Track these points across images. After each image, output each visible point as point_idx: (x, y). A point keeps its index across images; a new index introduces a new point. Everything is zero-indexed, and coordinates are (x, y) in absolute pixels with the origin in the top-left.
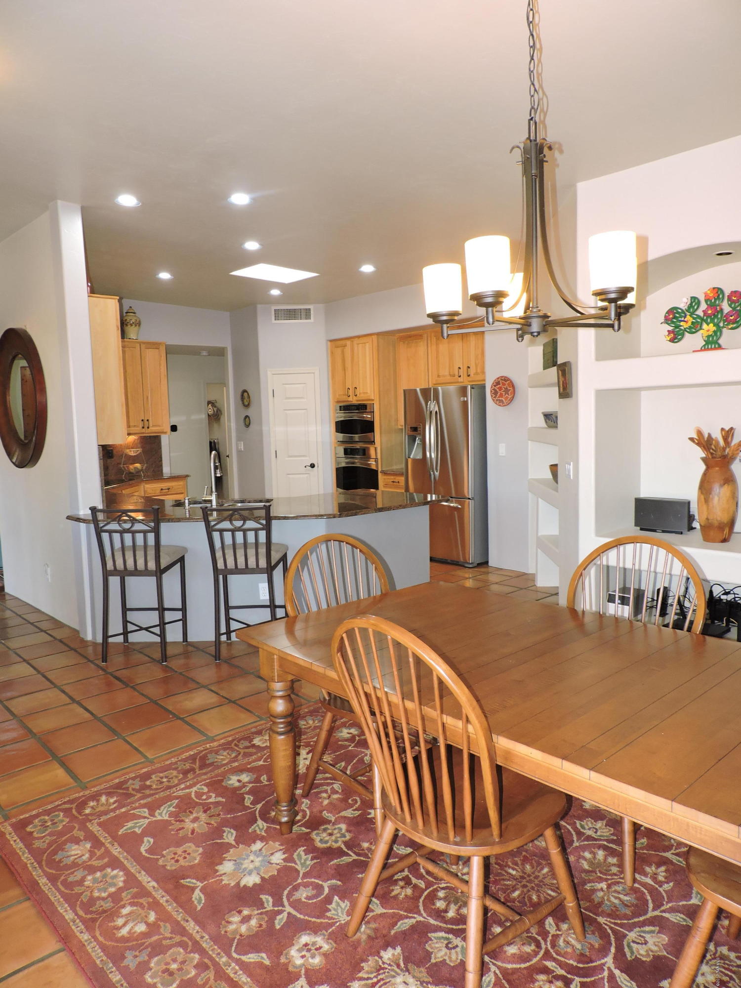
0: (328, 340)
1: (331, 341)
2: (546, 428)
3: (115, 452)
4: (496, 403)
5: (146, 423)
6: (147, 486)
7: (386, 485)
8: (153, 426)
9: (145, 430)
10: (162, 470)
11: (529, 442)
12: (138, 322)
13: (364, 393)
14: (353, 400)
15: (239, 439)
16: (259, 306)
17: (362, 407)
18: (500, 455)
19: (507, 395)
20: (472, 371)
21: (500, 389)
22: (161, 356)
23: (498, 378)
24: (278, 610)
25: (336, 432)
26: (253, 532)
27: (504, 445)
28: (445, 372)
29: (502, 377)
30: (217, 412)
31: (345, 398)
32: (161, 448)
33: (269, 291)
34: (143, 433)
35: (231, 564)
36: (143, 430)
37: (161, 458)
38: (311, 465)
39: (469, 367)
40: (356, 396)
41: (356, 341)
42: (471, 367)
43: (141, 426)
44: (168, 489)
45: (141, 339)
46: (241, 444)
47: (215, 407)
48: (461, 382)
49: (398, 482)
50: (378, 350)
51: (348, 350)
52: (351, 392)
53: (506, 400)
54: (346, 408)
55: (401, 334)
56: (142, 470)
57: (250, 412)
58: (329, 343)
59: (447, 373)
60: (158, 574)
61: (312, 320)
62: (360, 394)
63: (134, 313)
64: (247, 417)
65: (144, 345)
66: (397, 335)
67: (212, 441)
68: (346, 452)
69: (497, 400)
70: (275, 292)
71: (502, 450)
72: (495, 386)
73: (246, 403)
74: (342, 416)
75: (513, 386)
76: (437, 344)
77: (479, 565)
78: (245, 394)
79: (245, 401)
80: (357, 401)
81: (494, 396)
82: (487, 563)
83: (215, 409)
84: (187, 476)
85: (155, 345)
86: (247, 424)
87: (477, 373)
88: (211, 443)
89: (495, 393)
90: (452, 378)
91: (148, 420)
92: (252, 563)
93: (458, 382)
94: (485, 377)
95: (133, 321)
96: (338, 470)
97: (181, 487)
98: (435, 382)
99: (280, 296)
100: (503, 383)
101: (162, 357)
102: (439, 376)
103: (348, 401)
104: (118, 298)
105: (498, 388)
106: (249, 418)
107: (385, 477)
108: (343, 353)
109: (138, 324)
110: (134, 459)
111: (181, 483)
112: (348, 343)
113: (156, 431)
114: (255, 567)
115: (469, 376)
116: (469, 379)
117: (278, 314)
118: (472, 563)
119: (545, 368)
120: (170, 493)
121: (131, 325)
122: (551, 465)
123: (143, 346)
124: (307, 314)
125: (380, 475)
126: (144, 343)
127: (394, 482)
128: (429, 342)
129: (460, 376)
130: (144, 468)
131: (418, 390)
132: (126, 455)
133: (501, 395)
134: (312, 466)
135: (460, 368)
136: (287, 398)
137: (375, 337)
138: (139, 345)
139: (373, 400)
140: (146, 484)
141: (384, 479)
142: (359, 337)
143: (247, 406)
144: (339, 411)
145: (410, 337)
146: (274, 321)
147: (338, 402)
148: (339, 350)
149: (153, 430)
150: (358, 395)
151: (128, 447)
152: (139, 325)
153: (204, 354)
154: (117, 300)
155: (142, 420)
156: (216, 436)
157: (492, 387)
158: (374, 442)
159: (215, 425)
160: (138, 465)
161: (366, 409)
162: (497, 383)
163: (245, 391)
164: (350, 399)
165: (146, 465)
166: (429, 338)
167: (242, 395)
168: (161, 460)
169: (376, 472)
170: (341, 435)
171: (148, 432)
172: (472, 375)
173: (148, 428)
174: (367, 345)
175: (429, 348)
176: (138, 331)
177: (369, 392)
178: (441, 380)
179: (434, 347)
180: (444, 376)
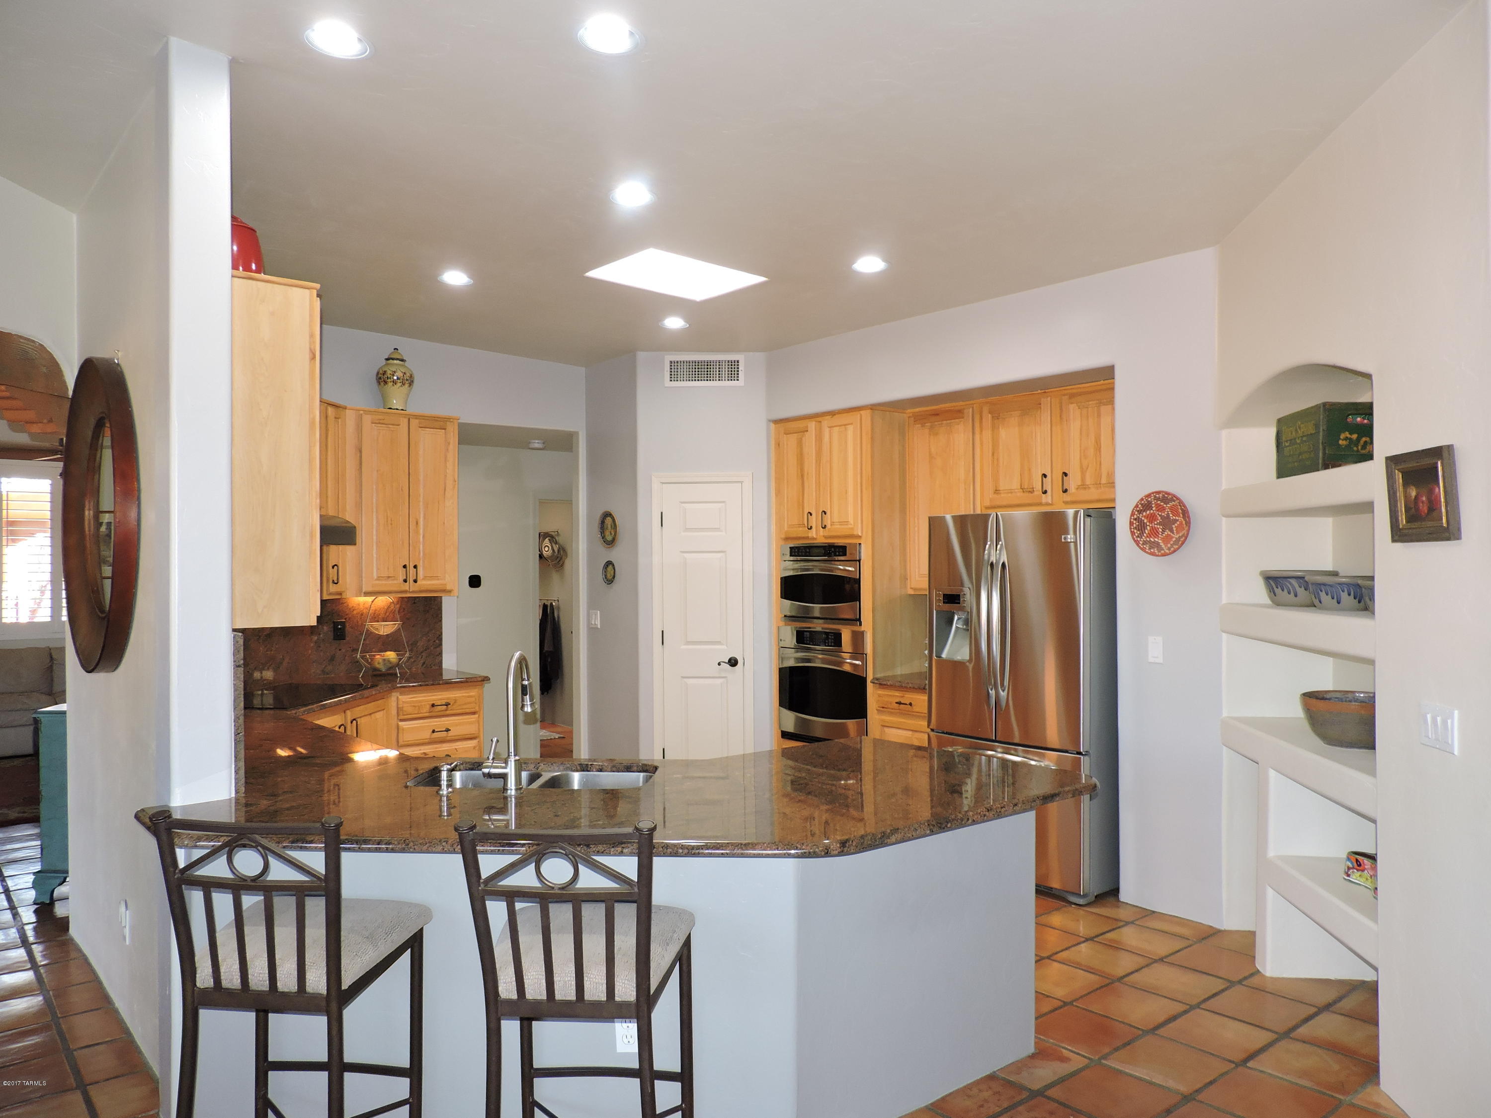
0: (770, 421)
1: (776, 422)
2: (1271, 607)
3: (348, 628)
4: (1143, 550)
5: (412, 571)
6: (404, 698)
7: (883, 709)
8: (425, 578)
9: (410, 587)
10: (441, 663)
11: (1224, 635)
12: (407, 376)
13: (841, 523)
14: (818, 536)
15: (593, 604)
16: (641, 356)
17: (834, 551)
18: (1151, 660)
19: (1167, 532)
20: (1072, 483)
21: (1152, 518)
22: (449, 444)
23: (1149, 496)
24: (660, 1086)
25: (782, 597)
26: (601, 908)
27: (1160, 639)
28: (1010, 482)
29: (1158, 493)
30: (559, 551)
31: (801, 532)
32: (441, 621)
33: (662, 319)
34: (405, 592)
35: (535, 989)
36: (406, 587)
37: (441, 640)
38: (730, 660)
39: (1065, 474)
40: (824, 527)
41: (826, 422)
42: (1070, 475)
43: (402, 578)
44: (447, 704)
45: (410, 410)
46: (596, 615)
47: (556, 543)
48: (1047, 504)
49: (910, 704)
50: (872, 439)
51: (810, 440)
52: (813, 521)
53: (1166, 543)
54: (799, 551)
55: (917, 410)
56: (398, 665)
57: (616, 555)
58: (772, 425)
59: (1016, 485)
60: (334, 1006)
61: (741, 383)
62: (832, 524)
63: (402, 360)
64: (609, 563)
65: (417, 421)
66: (909, 411)
67: (548, 603)
68: (802, 637)
69: (1145, 543)
70: (674, 323)
71: (1155, 650)
72: (1140, 512)
73: (609, 538)
74: (791, 568)
75: (1185, 513)
76: (994, 428)
77: (1100, 898)
78: (609, 520)
79: (607, 533)
80: (826, 537)
81: (1137, 533)
82: (1115, 891)
83: (556, 548)
84: (486, 679)
85: (438, 423)
86: (609, 577)
87: (1083, 486)
88: (545, 607)
89: (1138, 527)
90: (1027, 494)
91: (415, 567)
92: (595, 989)
93: (1040, 504)
94: (1114, 493)
95: (399, 374)
96: (781, 670)
97: (473, 699)
98: (988, 504)
99: (682, 331)
100: (1157, 505)
101: (451, 446)
102: (997, 491)
103: (807, 538)
104: (318, 286)
105: (1147, 517)
106: (613, 565)
107: (881, 692)
108: (800, 443)
109: (410, 381)
110: (388, 643)
111: (473, 692)
112: (812, 425)
113: (430, 588)
114: (604, 998)
115: (1065, 491)
116: (1067, 497)
117: (676, 370)
118: (1085, 896)
119: (1283, 471)
120: (448, 712)
121: (395, 382)
122: (1304, 695)
123: (414, 423)
124: (733, 370)
125: (871, 690)
126: (416, 417)
127: (900, 703)
128: (977, 425)
129: (1045, 492)
130: (404, 659)
131: (949, 518)
132: (369, 633)
133: (1155, 533)
134: (733, 662)
135: (1045, 476)
136: (687, 530)
137: (866, 414)
138: (406, 420)
139: (860, 537)
140: (401, 694)
141: (879, 696)
142: (832, 413)
143: (610, 543)
144: (788, 557)
145: (936, 414)
146: (668, 383)
147: (787, 539)
148: (793, 439)
149: (425, 584)
150: (829, 526)
151: (376, 618)
152: (411, 383)
153: (537, 445)
154: (315, 292)
155: (405, 567)
156: (555, 595)
157: (1133, 514)
158: (859, 620)
159: (555, 576)
160: (391, 655)
161: (845, 554)
162: (1145, 505)
163: (607, 514)
164: (813, 534)
165: (407, 655)
166: (977, 417)
167: (603, 522)
168: (441, 644)
169: (863, 681)
170: (788, 603)
171: (412, 590)
172: (1072, 489)
173: (415, 581)
174: (850, 429)
175: (977, 437)
176: (408, 395)
177: (851, 521)
178: (1004, 499)
179: (987, 434)
180: (1011, 491)
